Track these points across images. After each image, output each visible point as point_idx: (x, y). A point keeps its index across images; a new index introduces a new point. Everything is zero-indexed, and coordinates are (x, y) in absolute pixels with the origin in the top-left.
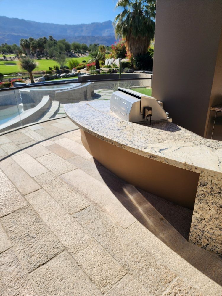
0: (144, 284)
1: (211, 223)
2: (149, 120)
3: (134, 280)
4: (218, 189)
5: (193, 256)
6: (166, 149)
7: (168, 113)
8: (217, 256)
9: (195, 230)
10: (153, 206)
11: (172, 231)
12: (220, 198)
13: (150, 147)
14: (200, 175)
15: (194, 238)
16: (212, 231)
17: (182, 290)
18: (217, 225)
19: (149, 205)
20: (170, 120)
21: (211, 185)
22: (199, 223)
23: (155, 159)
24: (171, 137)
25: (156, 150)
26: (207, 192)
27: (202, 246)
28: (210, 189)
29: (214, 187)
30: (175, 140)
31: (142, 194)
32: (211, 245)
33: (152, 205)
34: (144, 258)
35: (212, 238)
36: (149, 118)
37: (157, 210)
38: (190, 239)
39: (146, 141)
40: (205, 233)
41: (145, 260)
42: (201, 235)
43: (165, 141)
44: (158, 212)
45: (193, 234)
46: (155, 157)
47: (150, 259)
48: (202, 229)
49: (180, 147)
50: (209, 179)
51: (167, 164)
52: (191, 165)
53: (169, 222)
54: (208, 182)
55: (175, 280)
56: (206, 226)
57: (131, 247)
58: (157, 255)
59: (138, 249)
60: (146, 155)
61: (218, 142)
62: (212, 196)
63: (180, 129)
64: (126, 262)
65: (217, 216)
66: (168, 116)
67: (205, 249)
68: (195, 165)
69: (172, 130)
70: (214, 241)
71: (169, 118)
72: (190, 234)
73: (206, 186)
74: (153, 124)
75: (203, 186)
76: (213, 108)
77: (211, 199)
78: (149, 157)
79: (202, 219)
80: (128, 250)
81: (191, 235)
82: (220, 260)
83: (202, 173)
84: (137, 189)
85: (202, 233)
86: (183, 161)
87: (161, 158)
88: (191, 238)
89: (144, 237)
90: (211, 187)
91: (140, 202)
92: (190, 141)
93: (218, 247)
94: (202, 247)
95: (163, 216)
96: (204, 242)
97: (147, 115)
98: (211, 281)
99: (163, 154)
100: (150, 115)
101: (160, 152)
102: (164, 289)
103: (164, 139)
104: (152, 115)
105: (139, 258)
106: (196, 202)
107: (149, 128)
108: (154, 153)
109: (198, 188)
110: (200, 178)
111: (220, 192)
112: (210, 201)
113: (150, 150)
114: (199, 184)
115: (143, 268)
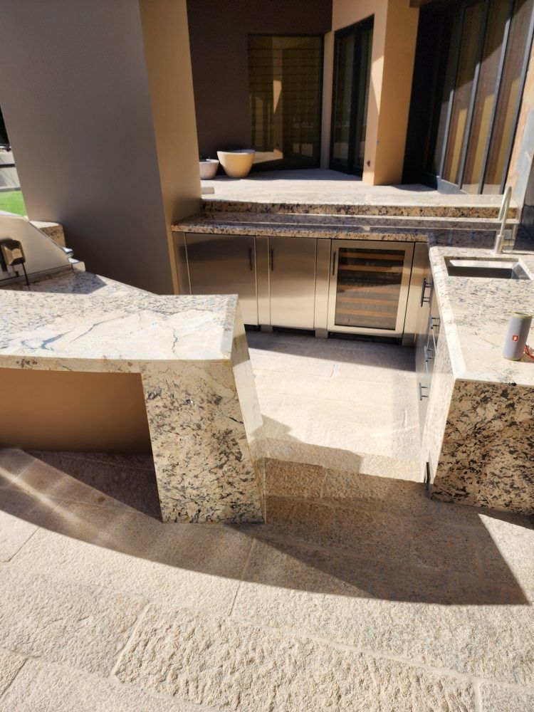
0: (73, 661)
1: (191, 466)
2: (22, 273)
3: (48, 666)
4: (184, 395)
5: (174, 548)
6: (60, 336)
7: (71, 250)
8: (221, 526)
9: (169, 494)
10: (76, 478)
11: (127, 515)
12: (191, 411)
13: (18, 342)
14: (142, 375)
15: (171, 510)
16: (199, 481)
17: (159, 627)
18: (203, 466)
19: (66, 480)
20: (81, 266)
21: (169, 390)
22: (170, 476)
23: (35, 368)
24: (75, 305)
25: (33, 345)
26: (165, 407)
27: (191, 520)
28: (169, 398)
29: (175, 392)
30: (83, 312)
31: (46, 461)
32: (205, 510)
33: (74, 476)
34: (66, 605)
35: (202, 495)
36: (19, 267)
37: (86, 483)
38: (164, 516)
39: (7, 329)
40: (187, 491)
41: (69, 607)
42: (181, 498)
43: (58, 320)
44: (91, 488)
45: (168, 503)
46: (34, 363)
47: (81, 601)
48: (179, 486)
49: (95, 325)
50: (161, 379)
51: (67, 370)
52: (118, 360)
53: (118, 499)
54: (161, 385)
55: (142, 616)
56: (184, 477)
57: (30, 596)
58: (97, 583)
59: (48, 593)
60: (10, 363)
61: (177, 298)
62: (177, 412)
63: (104, 285)
64: (20, 637)
65: (198, 447)
66: (73, 257)
67: (197, 522)
68: (127, 358)
69: (86, 288)
70: (207, 498)
71: (76, 261)
72: (162, 505)
73: (160, 395)
74: (35, 282)
75: (155, 397)
76: (176, 226)
77: (176, 418)
78: (18, 367)
79: (174, 466)
80: (24, 606)
81: (165, 507)
82: (227, 531)
83: (143, 370)
84: (31, 454)
85: (182, 493)
86: (98, 355)
87: (49, 360)
88: (165, 513)
89: (61, 560)
90: (169, 394)
91: (42, 482)
92: (117, 308)
93: (217, 508)
94: (190, 522)
95: (104, 492)
96: (191, 510)
97: (10, 262)
98: (214, 579)
99: (52, 350)
100: (21, 261)
101: (43, 347)
102: (119, 648)
103: (56, 314)
104: (27, 258)
105: (55, 609)
106: (152, 435)
107: (16, 295)
108: (29, 354)
109: (147, 405)
110: (144, 382)
111: (187, 399)
112: (177, 423)
113: (17, 348)
114: (146, 396)
115: (65, 627)
